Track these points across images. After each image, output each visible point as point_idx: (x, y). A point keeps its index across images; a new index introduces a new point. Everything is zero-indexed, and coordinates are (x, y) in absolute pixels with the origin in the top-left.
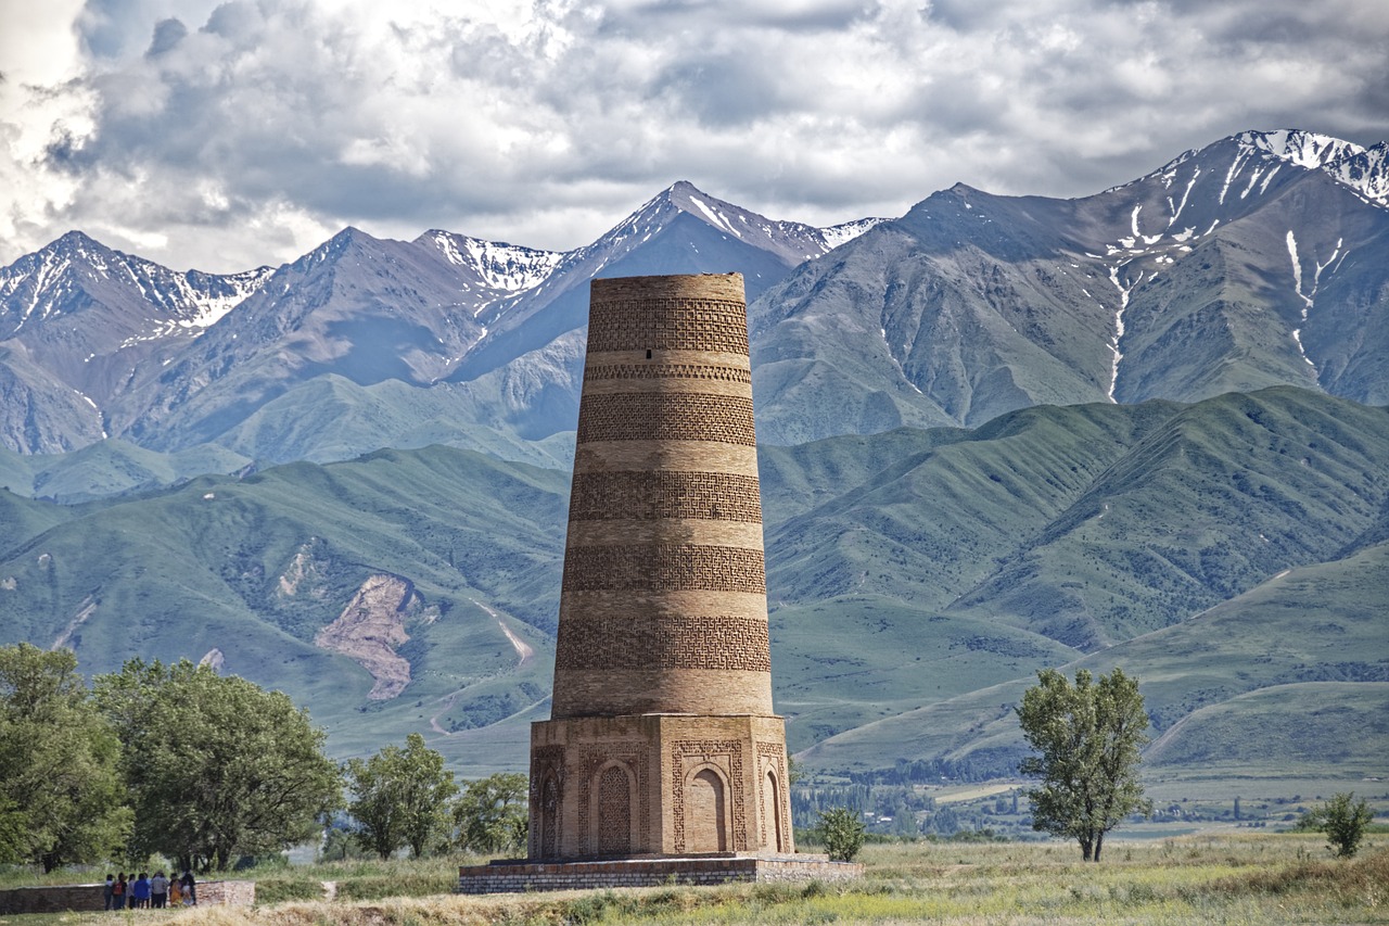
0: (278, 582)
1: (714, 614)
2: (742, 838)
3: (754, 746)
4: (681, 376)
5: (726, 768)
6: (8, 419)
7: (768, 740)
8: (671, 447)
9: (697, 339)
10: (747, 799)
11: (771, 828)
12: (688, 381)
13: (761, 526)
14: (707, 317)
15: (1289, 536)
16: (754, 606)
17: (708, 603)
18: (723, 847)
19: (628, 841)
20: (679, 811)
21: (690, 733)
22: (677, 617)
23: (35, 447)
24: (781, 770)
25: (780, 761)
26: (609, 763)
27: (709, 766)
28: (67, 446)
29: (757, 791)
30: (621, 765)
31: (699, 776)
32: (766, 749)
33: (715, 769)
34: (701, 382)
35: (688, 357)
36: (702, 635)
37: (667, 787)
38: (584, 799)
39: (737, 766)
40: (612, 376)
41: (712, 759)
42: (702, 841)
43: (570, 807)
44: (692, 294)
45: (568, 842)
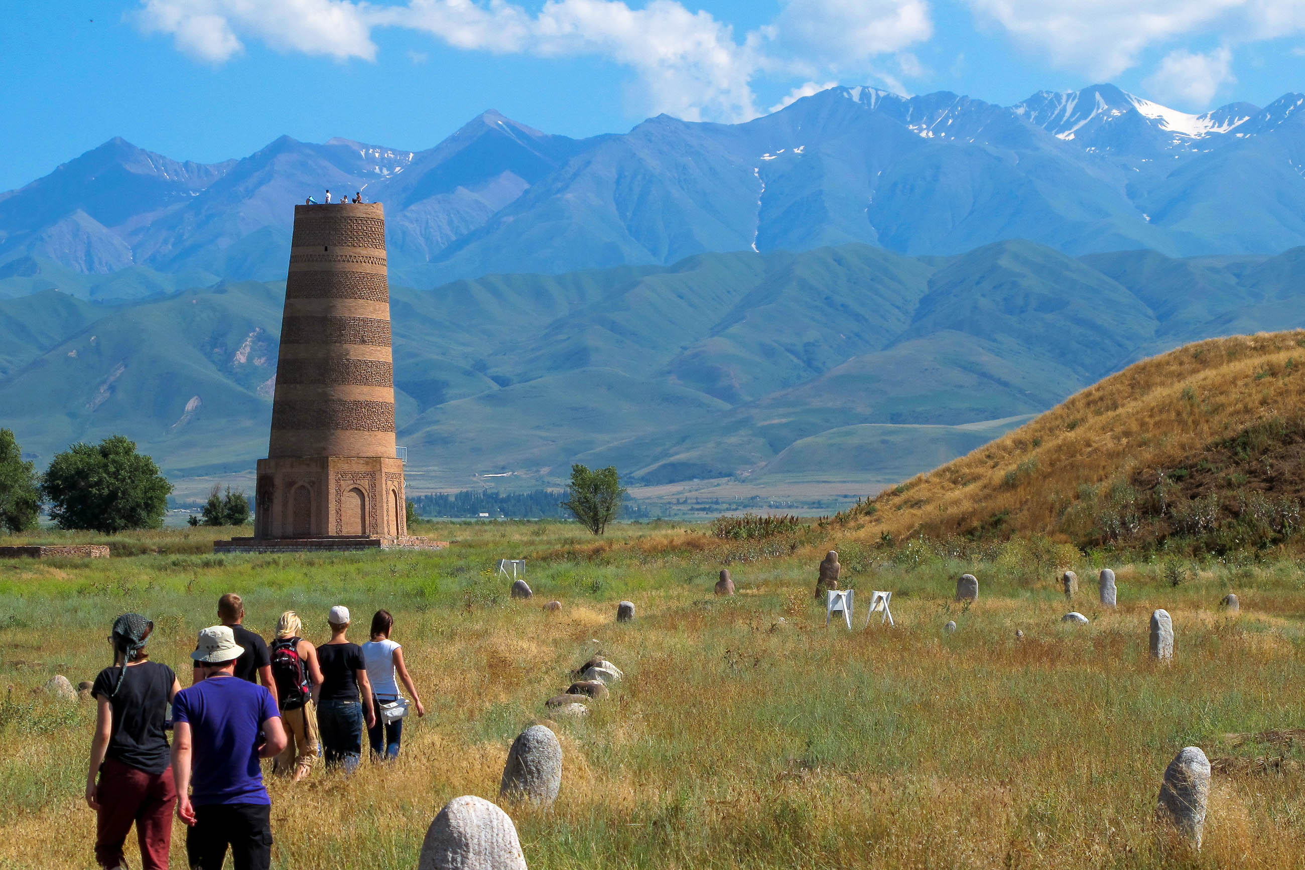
0: (235, 355)
1: (361, 398)
2: (375, 526)
3: (383, 475)
4: (344, 261)
5: (367, 487)
6: (75, 252)
7: (392, 471)
8: (339, 303)
9: (354, 240)
10: (378, 505)
11: (393, 521)
12: (348, 264)
13: (390, 349)
14: (360, 228)
15: (857, 335)
16: (386, 394)
17: (359, 392)
18: (364, 532)
19: (309, 528)
20: (338, 512)
21: (346, 467)
22: (340, 400)
23: (90, 269)
24: (400, 488)
25: (399, 484)
26: (300, 483)
27: (357, 486)
28: (110, 269)
29: (385, 500)
30: (306, 485)
31: (351, 490)
32: (391, 477)
33: (360, 487)
34: (356, 265)
35: (348, 251)
36: (354, 411)
37: (332, 497)
38: (285, 505)
39: (373, 486)
40: (305, 261)
41: (358, 482)
42: (353, 527)
43: (277, 507)
44: (351, 214)
45: (276, 528)
